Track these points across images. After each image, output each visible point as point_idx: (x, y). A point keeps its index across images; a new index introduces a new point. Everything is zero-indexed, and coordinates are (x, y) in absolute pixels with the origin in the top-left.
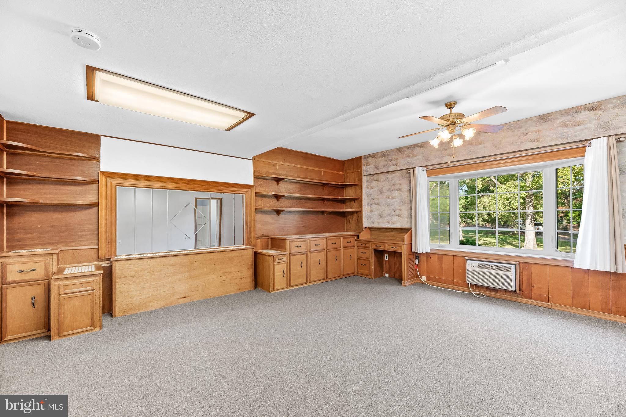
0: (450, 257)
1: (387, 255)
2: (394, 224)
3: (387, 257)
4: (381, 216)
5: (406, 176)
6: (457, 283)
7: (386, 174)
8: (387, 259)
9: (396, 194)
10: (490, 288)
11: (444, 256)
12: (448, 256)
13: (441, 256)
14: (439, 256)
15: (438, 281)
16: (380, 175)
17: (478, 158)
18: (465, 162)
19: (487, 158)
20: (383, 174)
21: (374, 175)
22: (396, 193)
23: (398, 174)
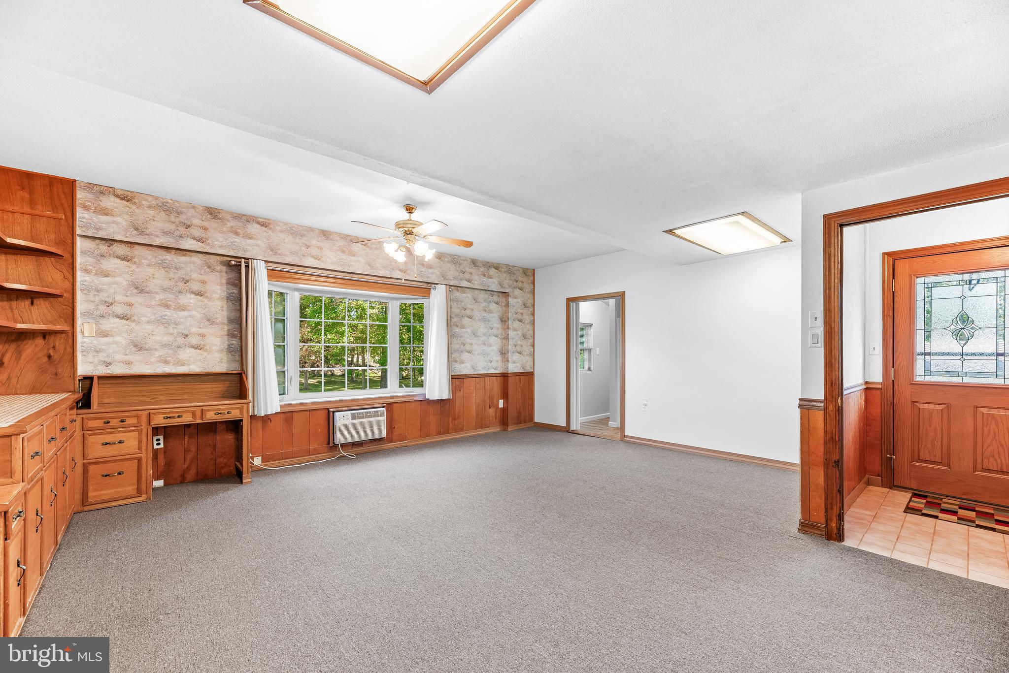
0: (305, 413)
1: (161, 438)
2: (183, 365)
3: (161, 442)
4: (139, 347)
5: (218, 269)
6: (315, 450)
7: (161, 251)
8: (162, 446)
9: (192, 301)
10: (355, 443)
11: (294, 414)
12: (300, 413)
13: (289, 414)
14: (287, 414)
15: (284, 457)
16: (137, 247)
17: (344, 272)
18: (328, 272)
19: (355, 276)
20: (150, 248)
21: (116, 244)
22: (189, 299)
23: (197, 259)
